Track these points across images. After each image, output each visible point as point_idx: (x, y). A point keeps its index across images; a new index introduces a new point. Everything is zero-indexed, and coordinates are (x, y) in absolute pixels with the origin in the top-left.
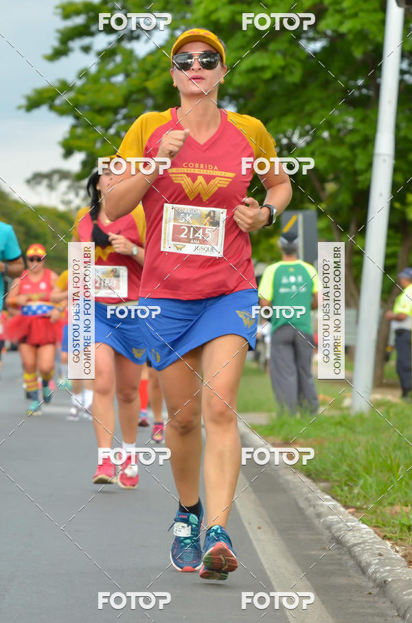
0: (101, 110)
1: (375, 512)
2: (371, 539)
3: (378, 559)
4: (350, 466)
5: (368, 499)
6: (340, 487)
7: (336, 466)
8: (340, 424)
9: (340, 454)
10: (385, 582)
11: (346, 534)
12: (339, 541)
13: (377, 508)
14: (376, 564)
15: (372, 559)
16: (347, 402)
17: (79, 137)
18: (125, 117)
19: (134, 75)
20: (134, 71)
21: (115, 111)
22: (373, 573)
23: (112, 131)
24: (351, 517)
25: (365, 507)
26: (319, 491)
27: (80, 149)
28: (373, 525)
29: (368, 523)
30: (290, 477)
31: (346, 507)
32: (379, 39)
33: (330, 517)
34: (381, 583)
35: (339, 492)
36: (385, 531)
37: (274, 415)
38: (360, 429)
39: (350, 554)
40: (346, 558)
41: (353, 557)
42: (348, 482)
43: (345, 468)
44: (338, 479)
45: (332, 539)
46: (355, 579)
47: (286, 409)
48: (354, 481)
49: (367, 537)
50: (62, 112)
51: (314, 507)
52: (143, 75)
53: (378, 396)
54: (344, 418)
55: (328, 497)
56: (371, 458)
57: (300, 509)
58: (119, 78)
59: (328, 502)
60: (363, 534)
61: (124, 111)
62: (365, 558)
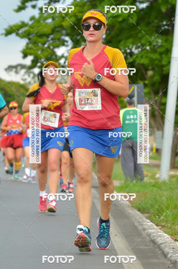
0: (41, 36)
1: (171, 228)
2: (169, 241)
3: (173, 250)
4: (159, 206)
5: (168, 222)
6: (154, 216)
7: (152, 206)
8: (154, 186)
9: (154, 200)
10: (176, 261)
11: (157, 238)
12: (154, 242)
13: (172, 226)
14: (172, 253)
15: (169, 250)
16: (158, 176)
17: (30, 49)
18: (52, 39)
19: (57, 19)
20: (57, 17)
21: (48, 36)
22: (170, 257)
23: (46, 46)
24: (159, 230)
25: (166, 225)
26: (144, 218)
27: (31, 54)
28: (170, 234)
29: (167, 233)
30: (130, 211)
31: (157, 225)
32: (174, 2)
33: (150, 230)
34: (174, 262)
35: (154, 218)
36: (176, 237)
37: (123, 181)
38: (164, 188)
39: (159, 248)
40: (157, 250)
41: (161, 249)
42: (158, 214)
43: (157, 207)
44: (153, 212)
45: (151, 241)
46: (162, 260)
47: (129, 179)
48: (161, 213)
49: (167, 240)
50: (22, 36)
51: (142, 225)
52: (61, 19)
53: (172, 173)
54: (156, 183)
55: (149, 221)
56: (169, 202)
57: (135, 226)
58: (50, 21)
59: (148, 223)
60: (165, 238)
61: (52, 36)
62: (166, 250)
